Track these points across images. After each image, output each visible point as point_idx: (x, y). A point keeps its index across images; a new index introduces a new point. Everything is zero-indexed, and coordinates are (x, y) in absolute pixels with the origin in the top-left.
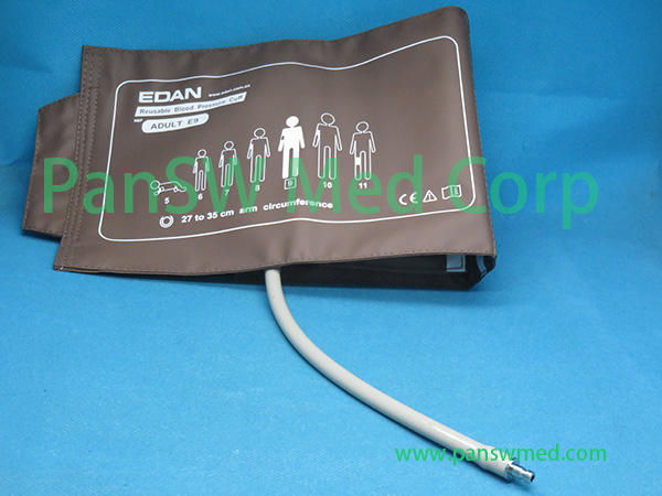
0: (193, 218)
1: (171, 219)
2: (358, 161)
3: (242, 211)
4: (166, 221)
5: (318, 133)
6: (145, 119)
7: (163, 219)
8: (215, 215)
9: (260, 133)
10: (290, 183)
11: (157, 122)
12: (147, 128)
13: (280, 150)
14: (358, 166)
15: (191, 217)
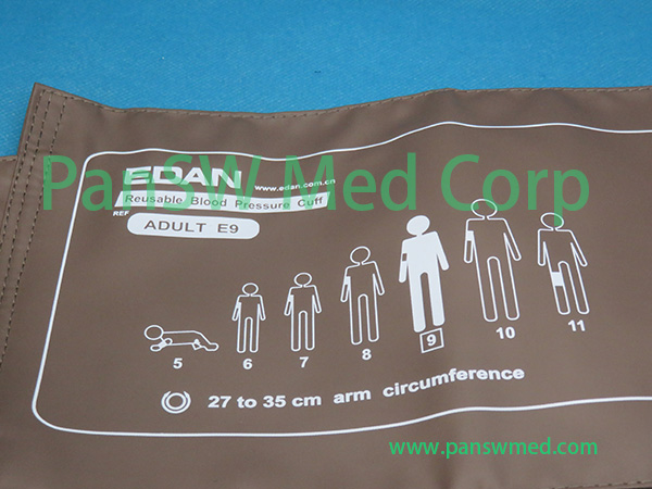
0: (233, 403)
1: (186, 398)
2: (557, 279)
3: (339, 399)
4: (176, 402)
5: (470, 236)
6: (135, 210)
7: (167, 397)
8: (281, 401)
9: (360, 256)
10: (432, 340)
11: (156, 218)
12: (137, 225)
13: (402, 279)
14: (559, 289)
15: (228, 398)
